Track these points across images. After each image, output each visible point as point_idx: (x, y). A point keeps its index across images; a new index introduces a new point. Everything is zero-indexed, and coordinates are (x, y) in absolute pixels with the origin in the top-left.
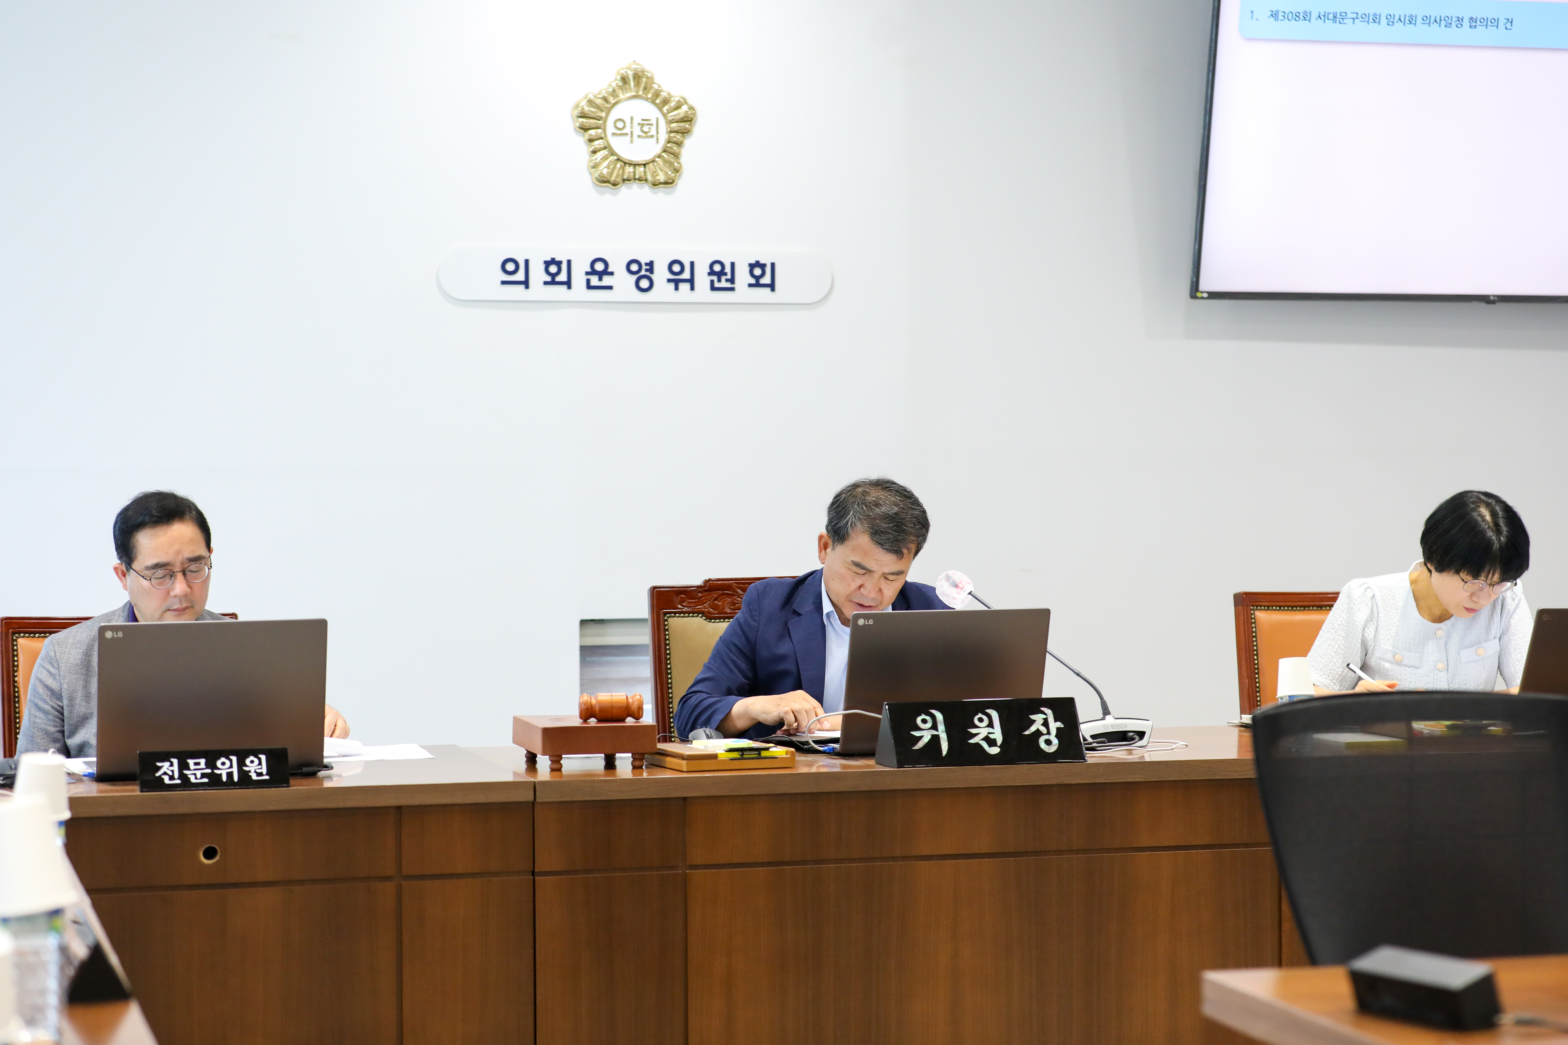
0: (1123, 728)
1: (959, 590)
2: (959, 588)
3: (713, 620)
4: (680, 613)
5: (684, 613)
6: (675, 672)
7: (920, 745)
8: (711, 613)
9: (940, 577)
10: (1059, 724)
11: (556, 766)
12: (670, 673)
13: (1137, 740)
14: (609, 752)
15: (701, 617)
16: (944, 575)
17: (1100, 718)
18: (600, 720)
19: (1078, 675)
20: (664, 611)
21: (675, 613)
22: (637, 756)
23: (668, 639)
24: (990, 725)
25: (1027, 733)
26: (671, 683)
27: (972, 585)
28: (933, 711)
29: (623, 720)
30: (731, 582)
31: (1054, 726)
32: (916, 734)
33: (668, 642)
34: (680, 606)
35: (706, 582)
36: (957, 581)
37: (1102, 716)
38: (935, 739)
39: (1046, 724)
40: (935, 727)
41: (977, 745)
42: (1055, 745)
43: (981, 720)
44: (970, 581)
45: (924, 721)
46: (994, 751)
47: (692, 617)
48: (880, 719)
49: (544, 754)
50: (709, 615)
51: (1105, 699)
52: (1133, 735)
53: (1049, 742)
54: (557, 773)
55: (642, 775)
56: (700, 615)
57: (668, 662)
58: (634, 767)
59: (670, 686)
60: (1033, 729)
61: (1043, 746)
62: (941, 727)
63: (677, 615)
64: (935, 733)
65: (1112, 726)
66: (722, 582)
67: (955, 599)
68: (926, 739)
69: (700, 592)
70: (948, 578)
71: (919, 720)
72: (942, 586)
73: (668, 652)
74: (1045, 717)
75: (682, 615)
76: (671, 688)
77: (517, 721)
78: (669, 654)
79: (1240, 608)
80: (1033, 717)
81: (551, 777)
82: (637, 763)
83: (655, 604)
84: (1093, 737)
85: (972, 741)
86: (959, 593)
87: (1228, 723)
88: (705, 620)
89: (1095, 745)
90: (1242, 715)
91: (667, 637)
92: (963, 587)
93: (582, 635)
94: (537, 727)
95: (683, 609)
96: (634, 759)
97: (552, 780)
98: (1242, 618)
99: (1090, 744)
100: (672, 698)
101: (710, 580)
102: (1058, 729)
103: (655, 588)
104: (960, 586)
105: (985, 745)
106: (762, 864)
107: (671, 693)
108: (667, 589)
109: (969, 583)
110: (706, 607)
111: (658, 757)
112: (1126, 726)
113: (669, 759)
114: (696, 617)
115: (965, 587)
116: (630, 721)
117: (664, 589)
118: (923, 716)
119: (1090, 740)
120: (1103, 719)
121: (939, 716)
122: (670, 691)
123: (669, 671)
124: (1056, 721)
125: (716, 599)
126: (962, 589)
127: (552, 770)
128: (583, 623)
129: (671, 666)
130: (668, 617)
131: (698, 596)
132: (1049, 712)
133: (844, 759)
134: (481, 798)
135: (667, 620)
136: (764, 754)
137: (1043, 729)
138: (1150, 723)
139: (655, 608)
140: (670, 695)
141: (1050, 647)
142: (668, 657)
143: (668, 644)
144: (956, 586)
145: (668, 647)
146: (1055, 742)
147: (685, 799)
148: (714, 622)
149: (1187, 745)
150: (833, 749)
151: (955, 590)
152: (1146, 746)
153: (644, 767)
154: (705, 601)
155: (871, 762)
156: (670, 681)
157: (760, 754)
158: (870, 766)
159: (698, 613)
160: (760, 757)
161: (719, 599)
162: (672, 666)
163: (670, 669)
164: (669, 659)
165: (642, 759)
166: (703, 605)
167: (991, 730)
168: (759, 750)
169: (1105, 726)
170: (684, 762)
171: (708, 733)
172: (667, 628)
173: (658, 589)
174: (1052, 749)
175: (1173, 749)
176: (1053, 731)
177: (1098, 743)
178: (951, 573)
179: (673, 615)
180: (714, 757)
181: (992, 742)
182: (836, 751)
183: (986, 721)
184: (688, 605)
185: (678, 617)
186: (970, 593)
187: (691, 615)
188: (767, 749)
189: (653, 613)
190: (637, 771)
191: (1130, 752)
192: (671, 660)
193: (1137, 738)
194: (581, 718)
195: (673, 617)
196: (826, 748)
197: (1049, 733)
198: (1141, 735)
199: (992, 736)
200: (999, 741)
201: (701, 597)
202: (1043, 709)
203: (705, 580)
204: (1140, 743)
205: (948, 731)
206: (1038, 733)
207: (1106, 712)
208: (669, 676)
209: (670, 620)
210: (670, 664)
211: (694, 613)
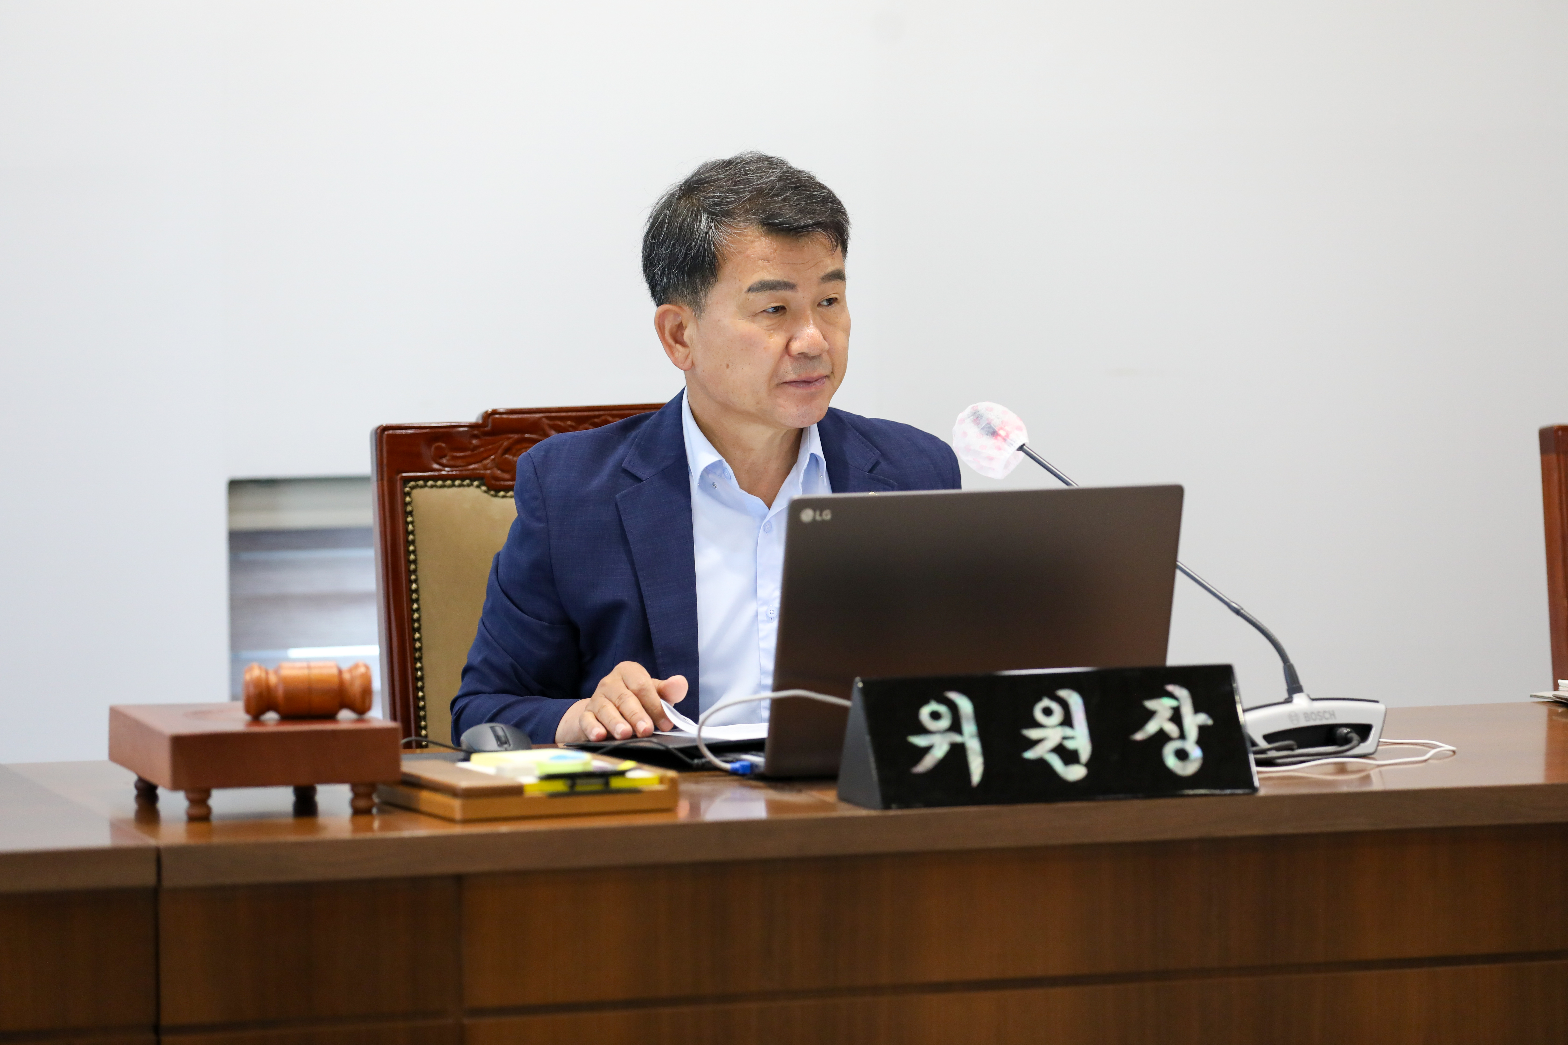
0: (1327, 719)
1: (998, 442)
2: (999, 438)
3: (502, 493)
4: (435, 479)
5: (444, 478)
6: (425, 596)
7: (928, 763)
8: (497, 479)
9: (961, 416)
10: (1203, 719)
11: (198, 811)
12: (417, 601)
13: (1355, 742)
14: (304, 781)
15: (478, 487)
16: (968, 410)
17: (1282, 700)
18: (286, 717)
19: (1237, 612)
20: (405, 474)
21: (426, 479)
22: (362, 790)
23: (412, 533)
24: (1067, 721)
25: (1139, 736)
26: (418, 620)
27: (1025, 431)
28: (954, 696)
29: (330, 716)
30: (537, 415)
31: (1193, 721)
32: (919, 741)
33: (411, 537)
34: (436, 466)
35: (489, 416)
36: (996, 423)
37: (1285, 695)
38: (958, 752)
39: (1176, 717)
40: (956, 727)
41: (1042, 763)
42: (1196, 760)
43: (1048, 712)
44: (1020, 423)
45: (935, 716)
46: (1075, 773)
47: (460, 486)
48: (844, 710)
49: (176, 786)
50: (493, 482)
51: (1293, 660)
52: (1348, 733)
53: (1182, 755)
54: (199, 826)
55: (370, 828)
56: (476, 483)
57: (413, 577)
58: (357, 812)
59: (416, 625)
60: (1151, 728)
61: (1171, 761)
62: (969, 728)
63: (430, 483)
64: (957, 739)
65: (1307, 715)
66: (520, 416)
67: (991, 459)
68: (940, 750)
69: (475, 436)
70: (977, 417)
71: (925, 713)
72: (965, 434)
73: (412, 557)
74: (1172, 703)
75: (440, 483)
76: (418, 630)
77: (117, 716)
78: (415, 562)
79: (1553, 457)
80: (1150, 704)
81: (190, 833)
82: (362, 803)
83: (385, 461)
84: (1269, 738)
85: (1030, 755)
86: (999, 449)
87: (1532, 696)
88: (485, 492)
89: (1272, 754)
90: (1560, 681)
91: (410, 527)
92: (1007, 436)
93: (232, 509)
94: (160, 735)
95: (441, 470)
96: (357, 795)
97: (193, 842)
98: (1555, 477)
99: (1263, 751)
100: (420, 649)
101: (494, 412)
102: (1202, 729)
103: (384, 429)
104: (1002, 433)
105: (1056, 763)
106: (614, 1005)
107: (419, 640)
108: (409, 431)
109: (1019, 428)
110: (487, 466)
111: (404, 790)
112: (1333, 714)
113: (425, 795)
114: (468, 486)
115: (1012, 436)
116: (346, 716)
117: (404, 432)
118: (934, 706)
119: (1263, 744)
120: (1288, 701)
121: (965, 705)
122: (417, 635)
123: (414, 596)
124: (1197, 709)
125: (507, 451)
126: (1005, 440)
127: (192, 819)
128: (236, 486)
129: (417, 584)
130: (413, 488)
131: (471, 443)
132: (1182, 693)
133: (775, 788)
134: (50, 882)
135: (409, 494)
136: (616, 783)
137: (1172, 729)
138: (1380, 707)
139: (385, 469)
140: (418, 645)
141: (1183, 558)
142: (413, 567)
143: (413, 542)
144: (994, 434)
145: (411, 548)
146: (1196, 753)
147: (459, 879)
148: (504, 497)
149: (1454, 752)
150: (752, 766)
151: (990, 441)
152: (1372, 754)
153: (374, 811)
154: (485, 455)
155: (829, 796)
156: (416, 616)
157: (607, 784)
158: (825, 806)
159: (473, 478)
160: (607, 790)
161: (514, 451)
162: (420, 585)
163: (416, 591)
164: (415, 571)
165: (369, 796)
166: (481, 461)
167: (1068, 731)
168: (605, 776)
169: (1291, 716)
170: (456, 804)
171: (500, 733)
172: (409, 508)
173: (391, 432)
174: (1190, 768)
175: (1426, 761)
176: (1192, 733)
177: (1278, 749)
178: (982, 406)
179: (421, 483)
180: (517, 791)
181: (1069, 756)
182: (757, 771)
183: (1058, 713)
184: (452, 463)
185: (432, 486)
186: (1021, 448)
187: (457, 482)
188: (622, 773)
189: (382, 479)
190: (363, 820)
191: (1342, 769)
192: (418, 573)
193: (1355, 737)
194: (248, 710)
195: (421, 487)
196: (737, 765)
197: (1182, 736)
198: (1363, 731)
199: (1070, 745)
200: (1085, 753)
201: (476, 447)
202: (1171, 688)
203: (486, 412)
204: (1363, 748)
205: (983, 735)
206: (1162, 737)
207: (1294, 686)
208: (415, 606)
209: (415, 492)
210: (416, 581)
211: (463, 478)
